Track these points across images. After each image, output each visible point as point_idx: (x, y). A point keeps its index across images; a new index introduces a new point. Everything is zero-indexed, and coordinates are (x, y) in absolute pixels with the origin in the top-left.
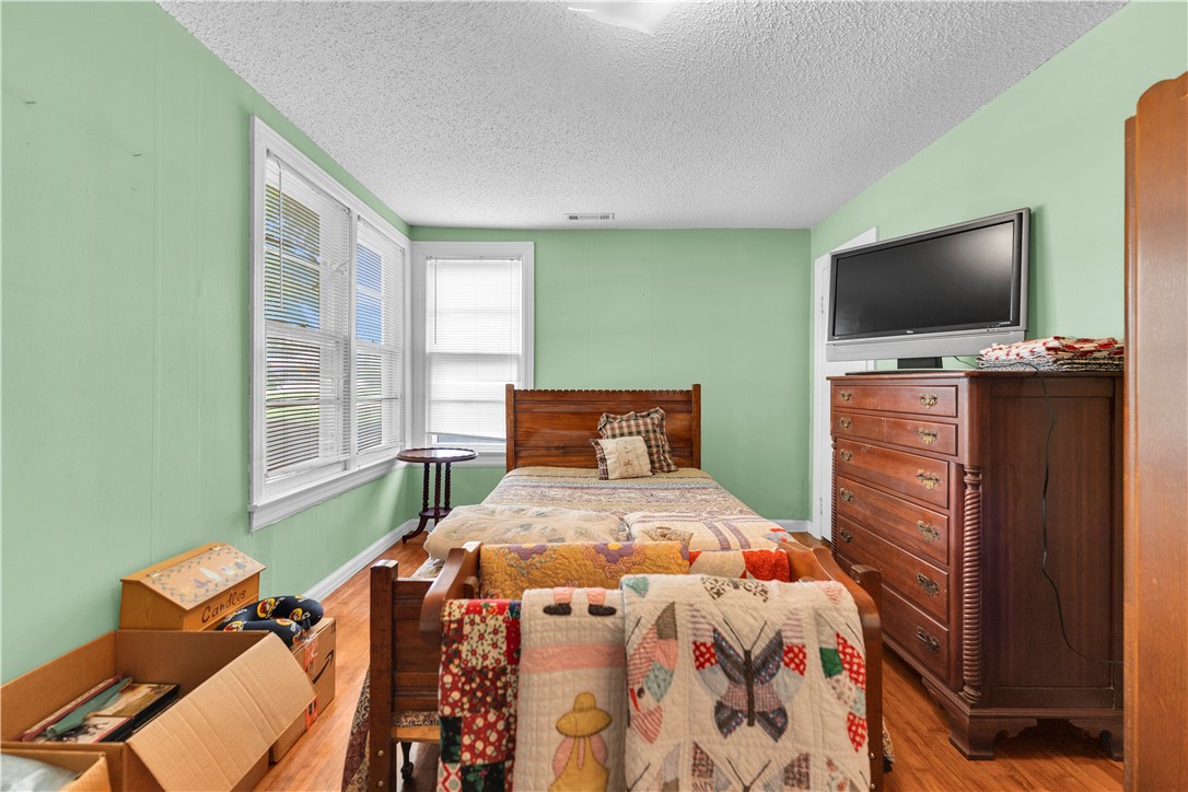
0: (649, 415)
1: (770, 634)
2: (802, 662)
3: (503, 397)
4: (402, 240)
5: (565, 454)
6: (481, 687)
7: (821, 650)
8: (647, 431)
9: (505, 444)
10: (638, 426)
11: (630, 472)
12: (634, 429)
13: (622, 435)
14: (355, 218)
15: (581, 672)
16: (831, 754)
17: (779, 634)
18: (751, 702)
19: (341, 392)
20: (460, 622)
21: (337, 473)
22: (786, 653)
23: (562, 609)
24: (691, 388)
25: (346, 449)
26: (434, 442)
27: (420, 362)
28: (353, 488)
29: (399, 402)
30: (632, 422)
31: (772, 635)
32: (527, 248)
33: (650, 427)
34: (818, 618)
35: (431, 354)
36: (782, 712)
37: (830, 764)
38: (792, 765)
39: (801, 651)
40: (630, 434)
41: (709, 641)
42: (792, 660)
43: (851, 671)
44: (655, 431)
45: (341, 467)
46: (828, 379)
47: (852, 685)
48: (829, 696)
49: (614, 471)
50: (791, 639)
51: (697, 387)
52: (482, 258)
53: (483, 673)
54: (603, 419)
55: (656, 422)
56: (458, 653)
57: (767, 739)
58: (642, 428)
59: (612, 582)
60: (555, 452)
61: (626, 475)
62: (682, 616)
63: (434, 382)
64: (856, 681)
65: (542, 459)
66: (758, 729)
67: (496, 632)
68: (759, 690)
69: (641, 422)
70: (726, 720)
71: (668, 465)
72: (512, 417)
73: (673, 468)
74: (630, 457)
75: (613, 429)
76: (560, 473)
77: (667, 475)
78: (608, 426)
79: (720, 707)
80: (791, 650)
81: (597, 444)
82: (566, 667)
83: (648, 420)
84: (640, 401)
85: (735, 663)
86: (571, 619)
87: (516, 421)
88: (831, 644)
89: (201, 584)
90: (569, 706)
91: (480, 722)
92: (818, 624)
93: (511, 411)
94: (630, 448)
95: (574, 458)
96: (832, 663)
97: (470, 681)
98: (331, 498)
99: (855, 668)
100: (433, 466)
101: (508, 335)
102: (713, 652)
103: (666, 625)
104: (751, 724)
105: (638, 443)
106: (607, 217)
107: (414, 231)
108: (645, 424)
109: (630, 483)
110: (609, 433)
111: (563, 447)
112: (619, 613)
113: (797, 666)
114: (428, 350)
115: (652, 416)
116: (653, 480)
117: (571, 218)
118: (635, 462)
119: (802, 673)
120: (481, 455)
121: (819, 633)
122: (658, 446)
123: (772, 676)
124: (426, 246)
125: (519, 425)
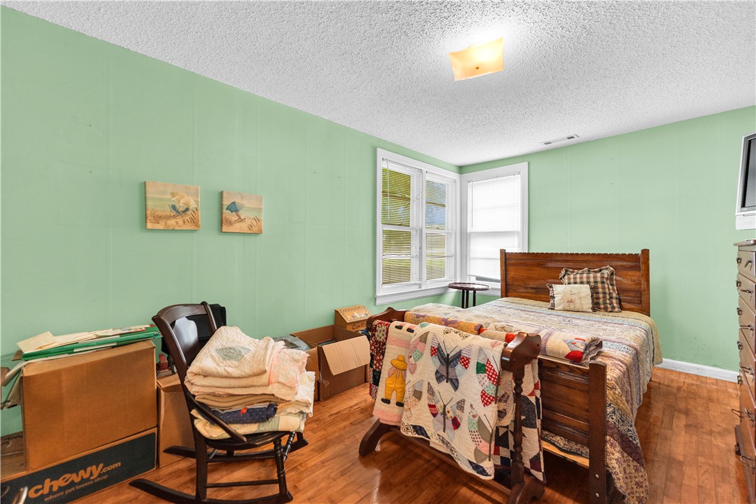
0: (601, 270)
1: (457, 350)
2: (467, 364)
3: (498, 256)
4: (455, 176)
5: (537, 293)
6: (379, 346)
7: (478, 363)
8: (596, 282)
9: (500, 284)
10: (588, 278)
11: (572, 306)
12: (585, 280)
13: (575, 283)
14: (424, 172)
15: (401, 348)
16: (472, 403)
17: (461, 351)
18: (447, 373)
19: (418, 253)
20: (376, 326)
21: (416, 288)
22: (461, 359)
23: (400, 327)
24: (639, 252)
25: (420, 279)
26: (473, 280)
27: (465, 237)
28: (424, 297)
29: (453, 258)
30: (585, 275)
31: (458, 351)
32: (523, 166)
33: (599, 279)
34: (481, 350)
35: (470, 233)
36: (457, 380)
37: (471, 406)
38: (459, 402)
39: (468, 359)
40: (582, 283)
41: (436, 347)
42: (463, 362)
43: (489, 375)
44: (603, 283)
45: (418, 286)
46: (735, 245)
47: (488, 380)
48: (476, 381)
49: (559, 304)
50: (464, 354)
51: (646, 252)
52: (497, 177)
53: (380, 342)
54: (563, 272)
55: (606, 276)
56: (374, 335)
57: (452, 390)
58: (592, 280)
59: (417, 323)
60: (531, 291)
61: (568, 309)
62: (430, 337)
63: (471, 248)
64: (490, 379)
65: (523, 294)
66: (449, 385)
67: (384, 331)
68: (450, 370)
69: (592, 275)
70: (439, 378)
71: (614, 307)
72: (504, 268)
73: (617, 310)
74: (573, 297)
75: (569, 279)
76: (527, 303)
77: (612, 314)
78: (566, 277)
79: (437, 372)
80: (463, 358)
81: (551, 287)
82: (397, 345)
83: (599, 275)
84: (595, 260)
85: (442, 357)
86: (401, 331)
87: (506, 270)
88: (483, 362)
89: (353, 317)
90: (395, 357)
91: (378, 358)
92: (479, 353)
93: (504, 265)
94: (575, 291)
95: (543, 296)
96: (481, 368)
97: (377, 344)
98: (412, 299)
99: (491, 374)
100: (471, 292)
101: (512, 219)
102: (437, 351)
103: (424, 338)
104: (447, 382)
105: (585, 290)
106: (573, 137)
107: (461, 169)
108: (595, 277)
109: (568, 314)
110: (566, 281)
111: (535, 288)
112: (414, 333)
113: (464, 365)
114: (469, 231)
115: (603, 271)
116: (591, 315)
117: (546, 144)
118: (578, 301)
119: (466, 368)
120: (492, 289)
121: (479, 356)
122: (605, 293)
123: (455, 366)
124: (467, 176)
125: (508, 273)
